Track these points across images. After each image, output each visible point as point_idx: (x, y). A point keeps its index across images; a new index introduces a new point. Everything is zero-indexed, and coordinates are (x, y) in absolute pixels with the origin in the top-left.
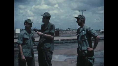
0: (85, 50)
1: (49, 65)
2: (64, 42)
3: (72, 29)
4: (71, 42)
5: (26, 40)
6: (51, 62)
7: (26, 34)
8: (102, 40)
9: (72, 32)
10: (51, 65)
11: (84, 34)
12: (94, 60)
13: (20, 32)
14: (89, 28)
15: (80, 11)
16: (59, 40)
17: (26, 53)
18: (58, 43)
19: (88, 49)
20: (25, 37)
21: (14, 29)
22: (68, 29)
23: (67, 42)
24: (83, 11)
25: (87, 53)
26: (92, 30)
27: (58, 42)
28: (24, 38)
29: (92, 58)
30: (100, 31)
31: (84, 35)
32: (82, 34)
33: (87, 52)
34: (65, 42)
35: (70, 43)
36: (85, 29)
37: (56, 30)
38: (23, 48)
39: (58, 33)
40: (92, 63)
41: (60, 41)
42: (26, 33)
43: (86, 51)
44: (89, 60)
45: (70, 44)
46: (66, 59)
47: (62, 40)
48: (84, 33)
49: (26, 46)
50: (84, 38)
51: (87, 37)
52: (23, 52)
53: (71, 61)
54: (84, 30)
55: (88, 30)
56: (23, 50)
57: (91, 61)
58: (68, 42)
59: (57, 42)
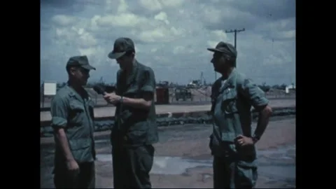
0: (231, 143)
1: (141, 187)
2: (181, 120)
3: (205, 82)
4: (203, 121)
5: (78, 114)
6: (148, 177)
7: (74, 96)
8: (291, 116)
9: (204, 92)
10: (148, 186)
11: (230, 97)
12: (254, 169)
13: (57, 90)
14: (246, 81)
15: (226, 32)
16: (167, 115)
17: (79, 152)
18: (166, 124)
19: (239, 140)
20: (73, 106)
21: (41, 83)
22: (194, 82)
23: (190, 122)
24: (235, 31)
25: (235, 150)
26: (252, 88)
27: (164, 122)
28: (72, 108)
29: (250, 165)
30: (284, 87)
31: (233, 100)
32: (225, 98)
33: (236, 148)
34: (185, 119)
35: (199, 122)
36: (235, 84)
37: (160, 85)
38: (69, 139)
39: (163, 94)
40: (252, 179)
41: (170, 116)
42: (74, 93)
43: (233, 146)
44: (241, 169)
45: (198, 127)
46: (187, 170)
47: (175, 115)
48: (231, 94)
49: (76, 132)
50: (231, 107)
51: (237, 107)
52: (71, 150)
53: (203, 174)
54: (231, 86)
55: (243, 87)
56: (71, 142)
57: (248, 174)
58: (195, 119)
59: (162, 119)
